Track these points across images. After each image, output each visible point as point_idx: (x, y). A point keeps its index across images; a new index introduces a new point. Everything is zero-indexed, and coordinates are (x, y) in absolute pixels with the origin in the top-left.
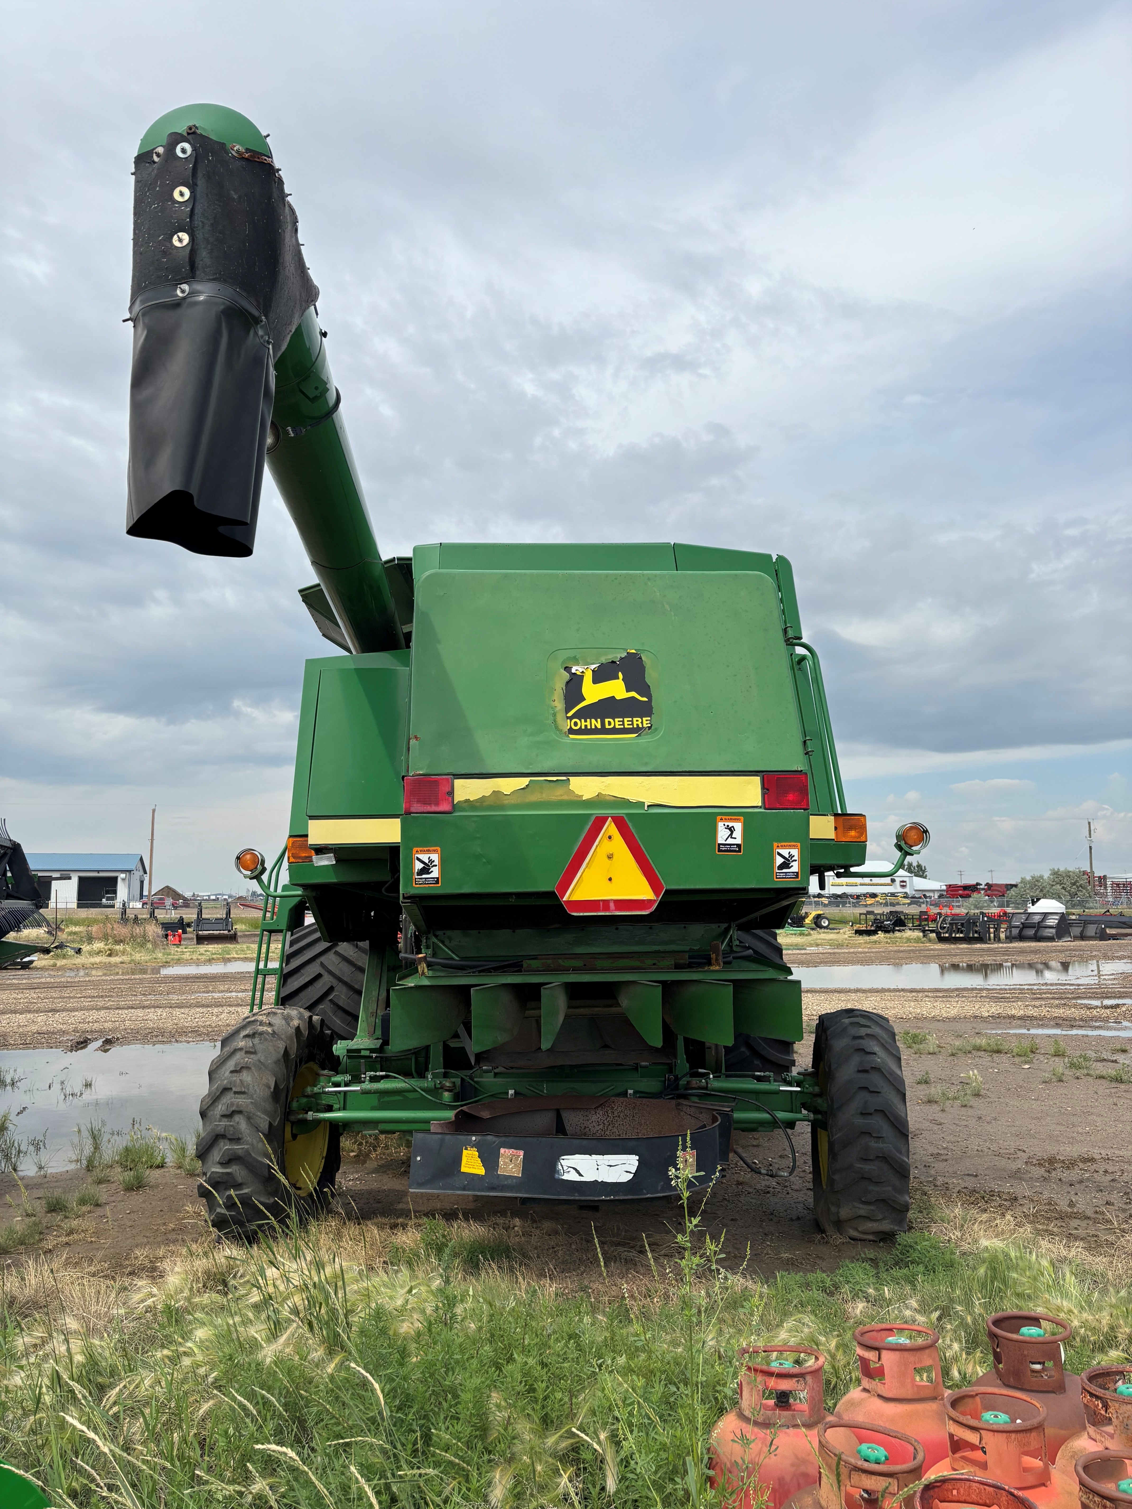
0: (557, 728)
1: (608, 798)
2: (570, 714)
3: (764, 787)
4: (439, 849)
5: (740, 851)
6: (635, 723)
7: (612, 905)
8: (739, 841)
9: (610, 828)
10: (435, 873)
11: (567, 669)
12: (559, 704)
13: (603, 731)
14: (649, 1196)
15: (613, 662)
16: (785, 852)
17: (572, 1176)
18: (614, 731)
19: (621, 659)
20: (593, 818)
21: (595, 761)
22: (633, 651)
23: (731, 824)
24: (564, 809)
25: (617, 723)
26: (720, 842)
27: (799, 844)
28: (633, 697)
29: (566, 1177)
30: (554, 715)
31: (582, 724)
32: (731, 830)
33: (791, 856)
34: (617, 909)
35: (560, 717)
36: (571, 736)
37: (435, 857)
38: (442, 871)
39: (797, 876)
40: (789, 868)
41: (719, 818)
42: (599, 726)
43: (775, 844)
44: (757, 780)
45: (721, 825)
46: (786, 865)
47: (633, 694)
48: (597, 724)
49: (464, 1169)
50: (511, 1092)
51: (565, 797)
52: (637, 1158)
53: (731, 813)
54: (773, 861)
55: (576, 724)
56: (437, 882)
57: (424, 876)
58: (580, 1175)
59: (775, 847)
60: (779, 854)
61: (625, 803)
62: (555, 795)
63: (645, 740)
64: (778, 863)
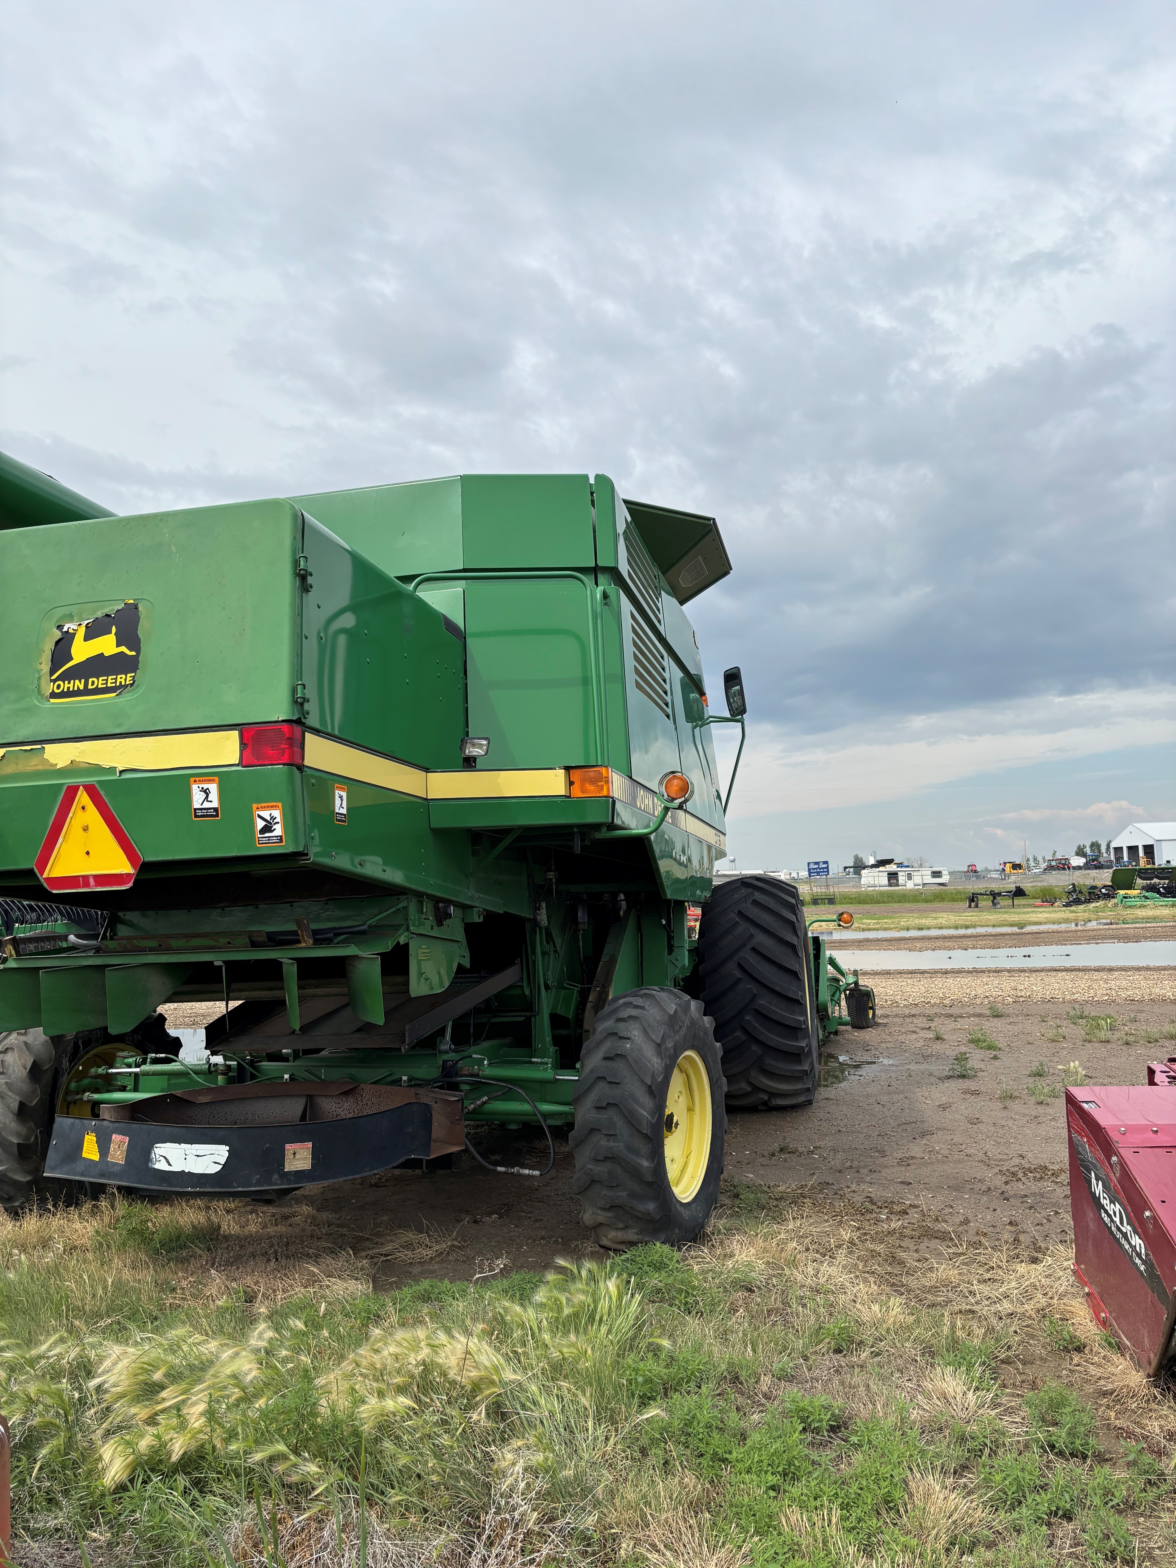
0: (39, 692)
1: (82, 765)
2: (54, 677)
3: (243, 743)
5: (217, 815)
6: (119, 680)
7: (92, 881)
8: (215, 804)
9: (83, 798)
11: (60, 627)
12: (46, 667)
13: (86, 692)
14: (240, 1189)
15: (107, 615)
16: (266, 814)
17: (161, 1166)
18: (97, 691)
19: (118, 611)
20: (65, 788)
21: (70, 726)
22: (132, 601)
23: (205, 786)
24: (39, 780)
25: (100, 682)
26: (195, 807)
27: (280, 804)
28: (122, 653)
29: (158, 1166)
30: (39, 679)
31: (65, 686)
32: (206, 792)
33: (273, 818)
34: (97, 885)
36: (52, 700)
39: (281, 840)
40: (272, 831)
41: (192, 779)
42: (82, 687)
43: (255, 806)
44: (235, 734)
45: (195, 787)
46: (267, 828)
47: (123, 649)
48: (79, 684)
49: (85, 1155)
50: (286, 1076)
51: (40, 767)
52: (228, 1148)
53: (204, 774)
54: (253, 824)
55: (59, 687)
58: (170, 1165)
59: (254, 809)
60: (260, 816)
61: (97, 769)
62: (32, 764)
63: (127, 697)
64: (259, 827)
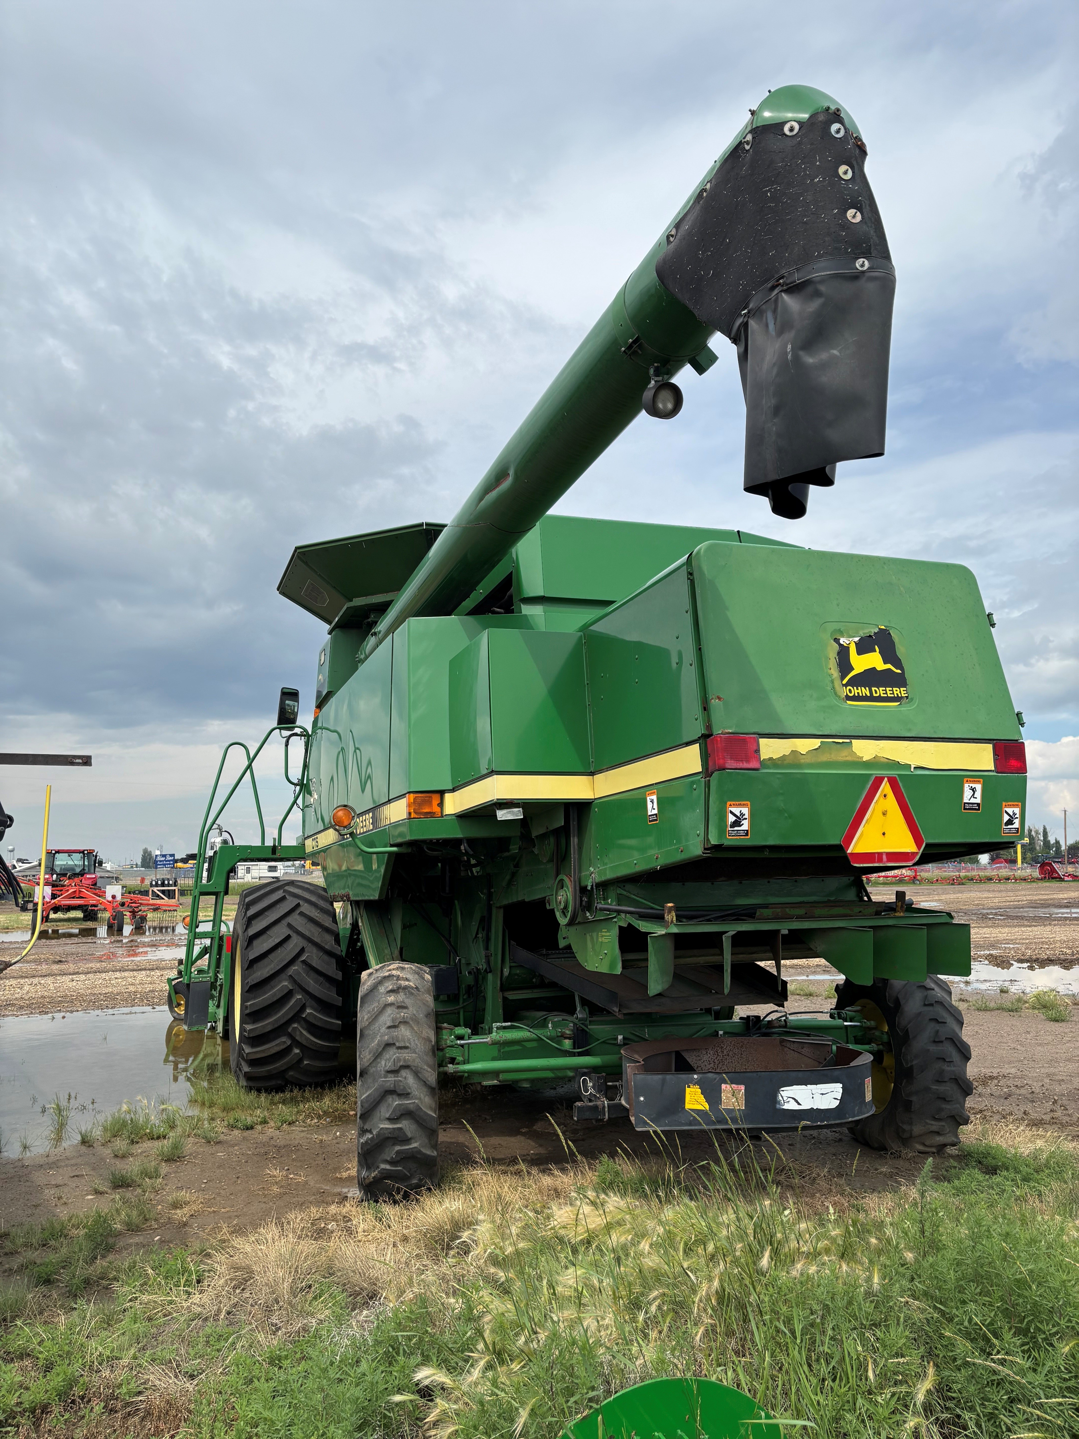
0: (836, 694)
1: (883, 760)
2: (844, 682)
3: (996, 753)
4: (749, 803)
5: (979, 809)
6: (895, 693)
7: (884, 857)
8: (978, 801)
9: (885, 787)
10: (745, 825)
11: (837, 641)
12: (835, 673)
13: (871, 698)
14: (850, 1119)
15: (870, 636)
16: (1011, 811)
17: (792, 1106)
18: (880, 699)
19: (875, 633)
20: (873, 778)
21: (869, 726)
22: (883, 627)
23: (974, 786)
24: (849, 770)
25: (880, 692)
26: (965, 801)
27: (1020, 804)
28: (890, 669)
29: (786, 1107)
30: (832, 682)
31: (856, 691)
32: (973, 790)
33: (1015, 814)
34: (889, 861)
35: (837, 683)
36: (849, 702)
37: (745, 811)
38: (752, 824)
39: (1018, 832)
40: (1013, 824)
41: (965, 779)
42: (868, 694)
43: (1004, 804)
44: (990, 747)
45: (966, 785)
46: (1011, 822)
47: (889, 666)
48: (865, 691)
49: (688, 1106)
50: (620, 1037)
51: (849, 758)
52: (841, 1085)
53: (975, 775)
54: (1001, 818)
55: (850, 691)
56: (747, 834)
57: (736, 828)
58: (799, 1104)
59: (1004, 806)
60: (1006, 812)
61: (897, 765)
62: (842, 756)
63: (905, 708)
64: (1005, 821)
